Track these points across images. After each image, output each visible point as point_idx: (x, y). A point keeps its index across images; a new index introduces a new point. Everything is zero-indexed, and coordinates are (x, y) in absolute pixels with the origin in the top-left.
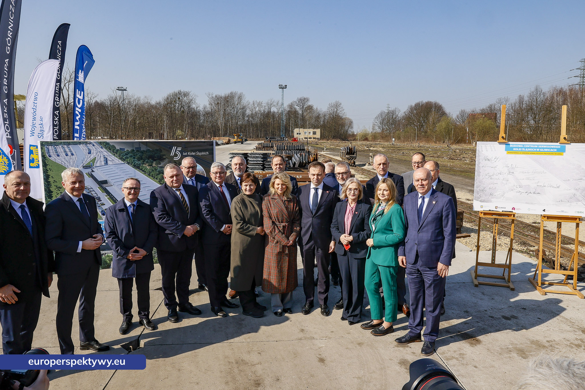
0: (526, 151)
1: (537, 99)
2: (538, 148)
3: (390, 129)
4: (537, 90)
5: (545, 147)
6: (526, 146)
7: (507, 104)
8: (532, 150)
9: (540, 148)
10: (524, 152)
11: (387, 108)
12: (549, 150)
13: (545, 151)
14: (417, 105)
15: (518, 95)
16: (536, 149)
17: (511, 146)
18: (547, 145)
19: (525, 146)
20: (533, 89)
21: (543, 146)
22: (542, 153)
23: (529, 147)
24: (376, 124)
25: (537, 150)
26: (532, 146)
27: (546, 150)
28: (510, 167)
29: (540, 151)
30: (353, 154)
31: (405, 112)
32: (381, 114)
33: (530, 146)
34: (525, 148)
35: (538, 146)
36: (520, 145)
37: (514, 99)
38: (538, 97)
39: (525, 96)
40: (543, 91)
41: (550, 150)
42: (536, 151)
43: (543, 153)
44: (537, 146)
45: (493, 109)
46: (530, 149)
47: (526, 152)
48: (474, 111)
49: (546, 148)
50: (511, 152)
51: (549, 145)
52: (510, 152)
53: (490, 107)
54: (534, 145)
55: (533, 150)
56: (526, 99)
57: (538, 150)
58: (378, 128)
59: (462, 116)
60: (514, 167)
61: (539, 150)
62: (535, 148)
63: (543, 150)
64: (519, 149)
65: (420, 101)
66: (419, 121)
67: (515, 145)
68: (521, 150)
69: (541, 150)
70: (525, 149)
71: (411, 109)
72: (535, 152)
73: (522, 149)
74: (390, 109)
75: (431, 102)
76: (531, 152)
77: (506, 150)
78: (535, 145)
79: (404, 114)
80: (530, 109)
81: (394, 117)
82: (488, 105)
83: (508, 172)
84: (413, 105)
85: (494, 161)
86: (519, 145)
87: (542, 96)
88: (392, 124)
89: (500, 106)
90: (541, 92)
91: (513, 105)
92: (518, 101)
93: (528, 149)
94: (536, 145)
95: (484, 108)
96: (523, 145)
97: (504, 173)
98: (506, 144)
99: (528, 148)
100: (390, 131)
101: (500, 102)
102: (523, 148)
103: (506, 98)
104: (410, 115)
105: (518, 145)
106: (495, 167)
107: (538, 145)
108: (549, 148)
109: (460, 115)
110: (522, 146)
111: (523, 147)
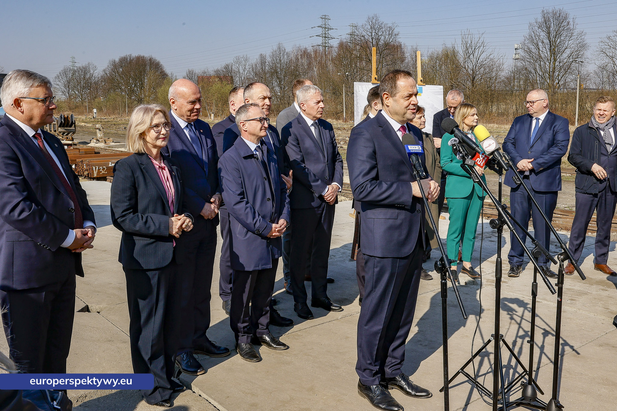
1: (280, 61)
3: (82, 95)
4: (279, 48)
7: (247, 65)
11: (71, 64)
14: (123, 60)
15: (259, 54)
20: (275, 48)
24: (58, 87)
30: (71, 126)
31: (104, 71)
32: (65, 72)
37: (254, 59)
38: (282, 58)
39: (267, 55)
40: (286, 51)
45: (230, 71)
48: (205, 73)
53: (227, 67)
56: (268, 59)
58: (61, 93)
59: (190, 79)
65: (128, 54)
66: (127, 84)
71: (113, 65)
74: (77, 65)
75: (144, 57)
79: (102, 73)
80: (274, 72)
81: (88, 76)
82: (223, 64)
84: (117, 60)
87: (285, 56)
88: (84, 88)
89: (238, 67)
90: (284, 52)
91: (254, 66)
92: (259, 61)
95: (219, 68)
100: (82, 100)
101: (238, 61)
103: (245, 56)
104: (113, 75)
109: (187, 76)
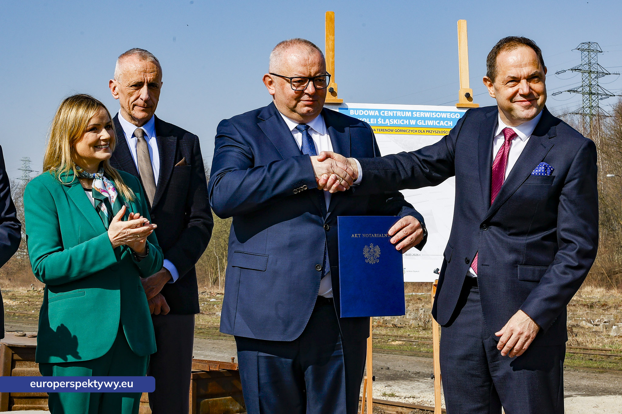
0: (386, 125)
2: (412, 118)
5: (427, 115)
6: (386, 112)
8: (400, 122)
9: (417, 119)
10: (383, 128)
12: (436, 123)
13: (428, 127)
16: (409, 122)
18: (433, 112)
19: (384, 113)
21: (422, 115)
22: (422, 129)
23: (392, 115)
25: (411, 124)
26: (399, 114)
27: (430, 123)
29: (416, 126)
33: (395, 112)
34: (385, 118)
35: (412, 114)
36: (373, 110)
41: (439, 123)
42: (410, 126)
43: (425, 129)
44: (410, 113)
46: (395, 121)
47: (387, 128)
49: (430, 119)
51: (436, 112)
54: (403, 111)
55: (403, 122)
57: (413, 122)
61: (414, 124)
62: (406, 118)
63: (425, 123)
64: (372, 119)
67: (360, 111)
68: (375, 123)
69: (420, 123)
70: (384, 121)
72: (405, 129)
73: (377, 121)
76: (397, 128)
78: (406, 111)
86: (371, 110)
93: (391, 120)
94: (409, 111)
96: (379, 111)
98: (341, 107)
99: (389, 118)
102: (380, 119)
105: (368, 110)
107: (412, 111)
108: (436, 119)
110: (377, 113)
111: (380, 116)
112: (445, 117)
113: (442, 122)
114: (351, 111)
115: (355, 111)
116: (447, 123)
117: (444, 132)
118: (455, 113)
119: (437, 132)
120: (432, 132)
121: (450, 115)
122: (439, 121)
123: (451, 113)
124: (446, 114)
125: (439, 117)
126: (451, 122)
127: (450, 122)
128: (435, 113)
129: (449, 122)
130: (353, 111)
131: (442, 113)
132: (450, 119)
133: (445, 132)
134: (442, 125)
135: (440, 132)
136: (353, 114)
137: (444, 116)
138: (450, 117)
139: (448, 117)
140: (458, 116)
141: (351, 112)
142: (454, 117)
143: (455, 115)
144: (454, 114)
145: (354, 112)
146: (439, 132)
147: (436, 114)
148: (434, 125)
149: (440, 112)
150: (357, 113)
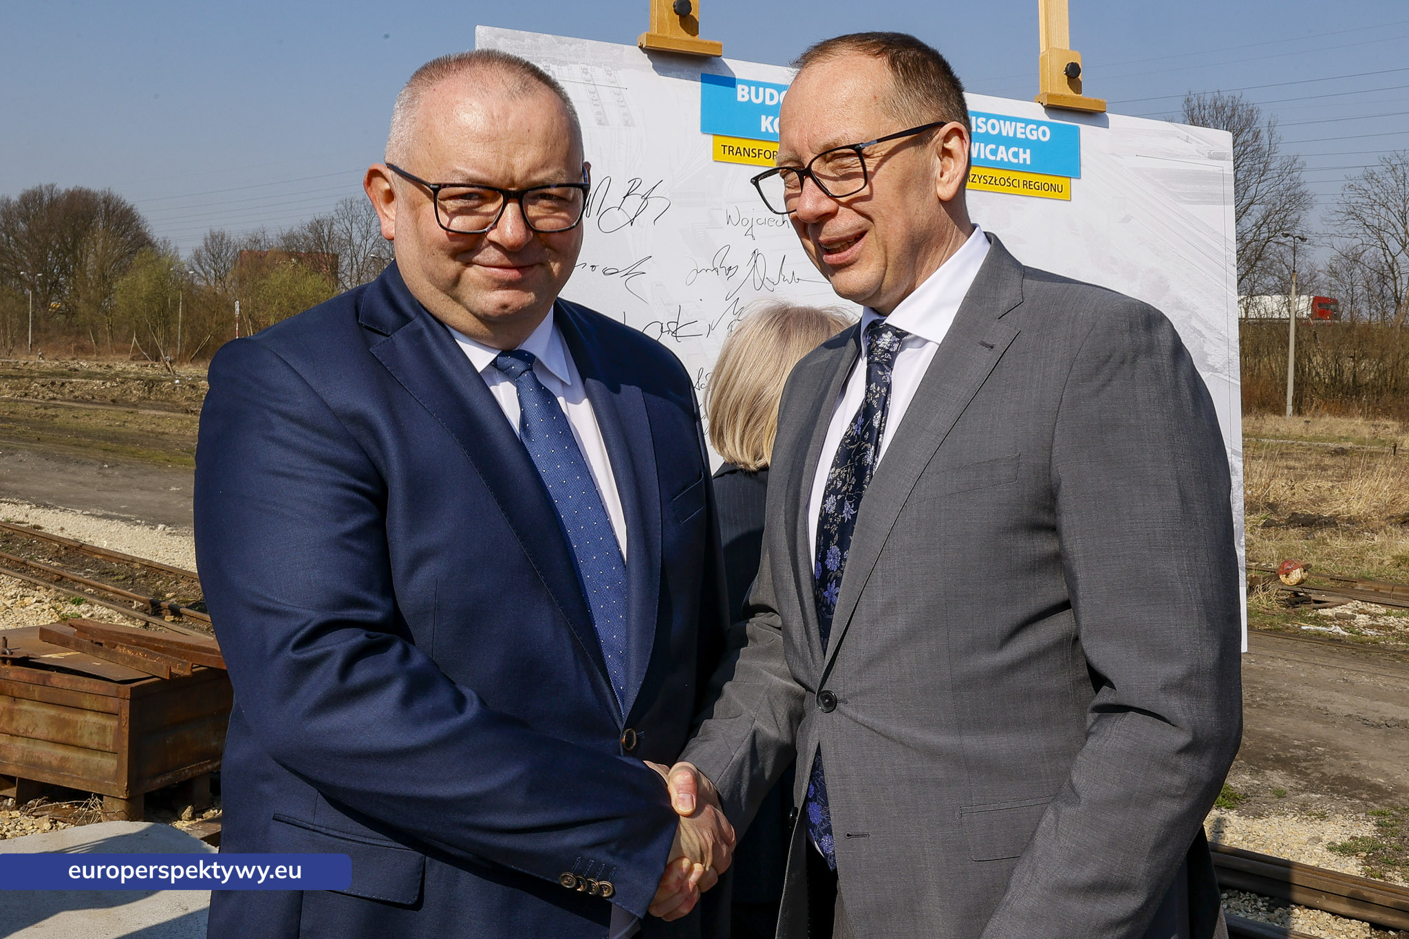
17: (742, 93)
18: (977, 115)
28: (741, 274)
50: (749, 145)
51: (988, 116)
52: (735, 143)
60: (773, 274)
67: (768, 91)
77: (708, 127)
83: (730, 317)
85: (621, 218)
97: (702, 327)
98: (708, 69)
106: (630, 273)
112: (1011, 134)
113: (1002, 148)
114: (739, 87)
115: (753, 88)
116: (1016, 155)
117: (1007, 184)
118: (1039, 124)
119: (989, 180)
120: (976, 179)
121: (1025, 128)
122: (993, 146)
123: (1027, 122)
124: (1013, 124)
125: (995, 132)
126: (1028, 151)
127: (1025, 152)
128: (984, 120)
129: (1021, 150)
130: (747, 89)
131: (1002, 122)
132: (1025, 143)
133: (1011, 181)
134: (1002, 159)
135: (997, 182)
136: (746, 99)
137: (1007, 129)
138: (1023, 136)
139: (1019, 136)
140: (1044, 134)
141: (740, 93)
142: (1035, 138)
143: (1037, 130)
144: (1035, 127)
145: (749, 93)
146: (994, 179)
147: (986, 123)
148: (982, 156)
149: (998, 118)
150: (757, 97)
